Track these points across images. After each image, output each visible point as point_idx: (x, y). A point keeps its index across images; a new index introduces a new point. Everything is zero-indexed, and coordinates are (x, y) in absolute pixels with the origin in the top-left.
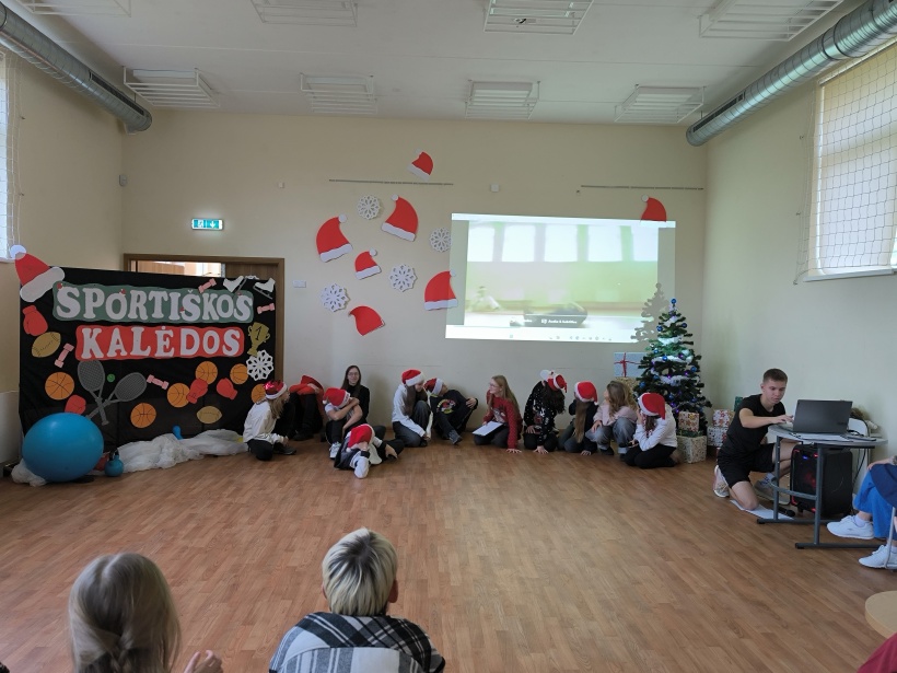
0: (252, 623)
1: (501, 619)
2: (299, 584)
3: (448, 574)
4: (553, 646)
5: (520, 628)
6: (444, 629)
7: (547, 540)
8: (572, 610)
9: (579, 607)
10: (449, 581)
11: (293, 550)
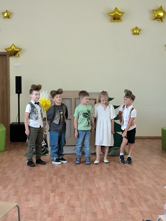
0: (29, 201)
1: (122, 199)
2: (41, 191)
3: (100, 188)
4: (141, 206)
5: (129, 202)
6: (100, 202)
7: (141, 178)
8: (149, 197)
9: (152, 196)
10: (101, 189)
11: (35, 181)
